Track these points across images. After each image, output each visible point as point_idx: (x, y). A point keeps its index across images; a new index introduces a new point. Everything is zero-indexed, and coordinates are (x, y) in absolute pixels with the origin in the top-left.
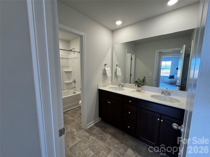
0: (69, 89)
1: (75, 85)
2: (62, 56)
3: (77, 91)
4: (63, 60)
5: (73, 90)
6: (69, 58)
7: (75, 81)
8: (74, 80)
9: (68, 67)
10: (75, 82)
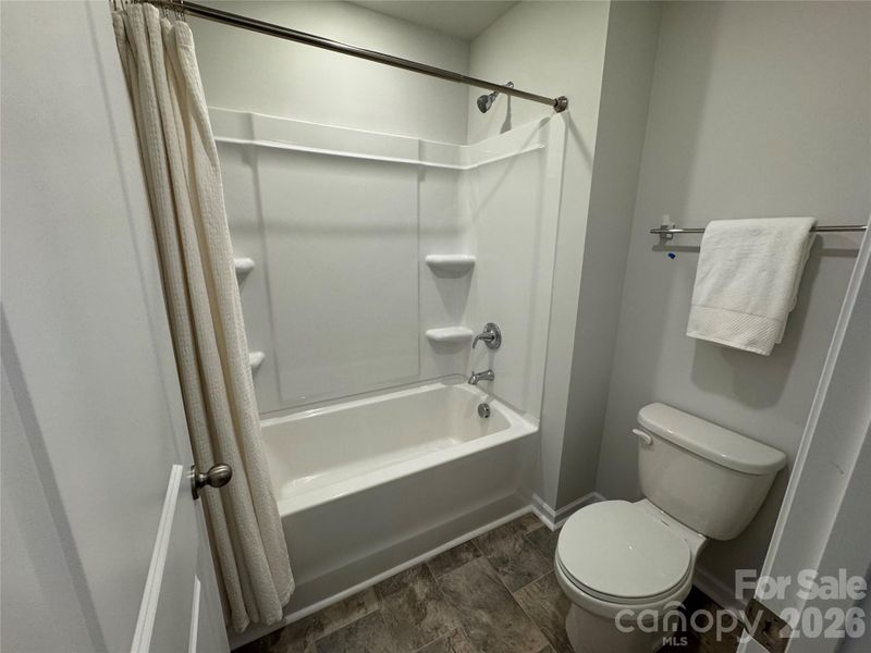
0: (448, 377)
1: (492, 359)
2: (420, 159)
3: (500, 400)
4: (422, 184)
5: (474, 390)
6: (459, 172)
7: (498, 337)
8: (491, 326)
9: (451, 233)
10: (492, 338)
